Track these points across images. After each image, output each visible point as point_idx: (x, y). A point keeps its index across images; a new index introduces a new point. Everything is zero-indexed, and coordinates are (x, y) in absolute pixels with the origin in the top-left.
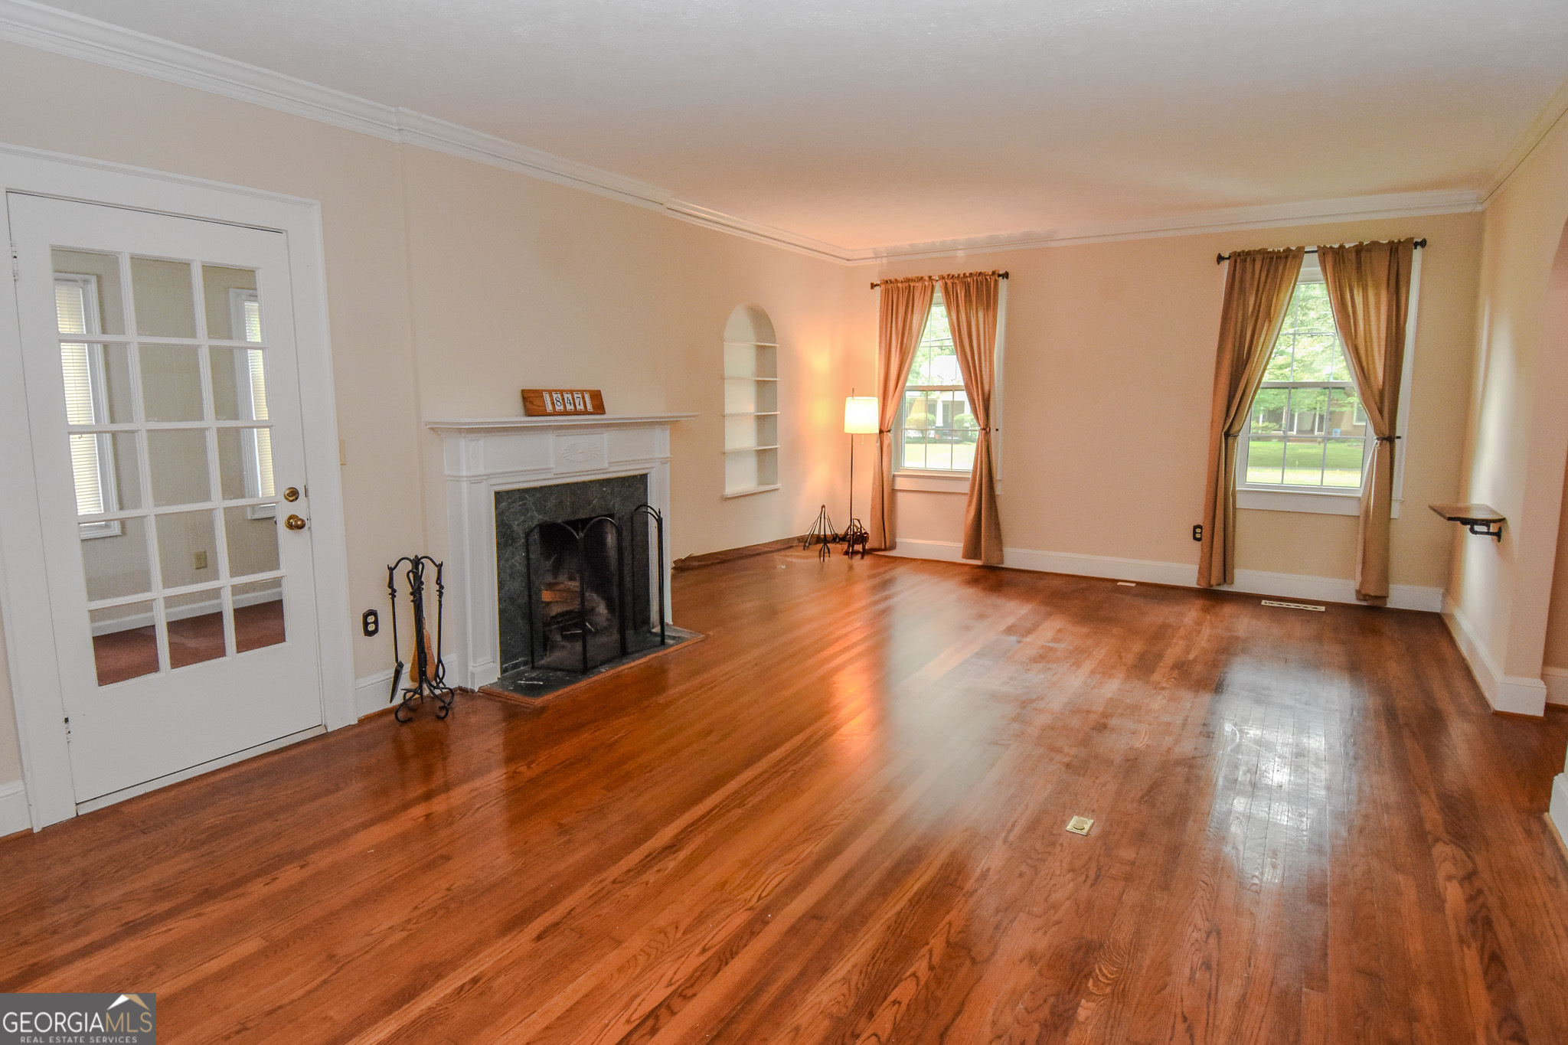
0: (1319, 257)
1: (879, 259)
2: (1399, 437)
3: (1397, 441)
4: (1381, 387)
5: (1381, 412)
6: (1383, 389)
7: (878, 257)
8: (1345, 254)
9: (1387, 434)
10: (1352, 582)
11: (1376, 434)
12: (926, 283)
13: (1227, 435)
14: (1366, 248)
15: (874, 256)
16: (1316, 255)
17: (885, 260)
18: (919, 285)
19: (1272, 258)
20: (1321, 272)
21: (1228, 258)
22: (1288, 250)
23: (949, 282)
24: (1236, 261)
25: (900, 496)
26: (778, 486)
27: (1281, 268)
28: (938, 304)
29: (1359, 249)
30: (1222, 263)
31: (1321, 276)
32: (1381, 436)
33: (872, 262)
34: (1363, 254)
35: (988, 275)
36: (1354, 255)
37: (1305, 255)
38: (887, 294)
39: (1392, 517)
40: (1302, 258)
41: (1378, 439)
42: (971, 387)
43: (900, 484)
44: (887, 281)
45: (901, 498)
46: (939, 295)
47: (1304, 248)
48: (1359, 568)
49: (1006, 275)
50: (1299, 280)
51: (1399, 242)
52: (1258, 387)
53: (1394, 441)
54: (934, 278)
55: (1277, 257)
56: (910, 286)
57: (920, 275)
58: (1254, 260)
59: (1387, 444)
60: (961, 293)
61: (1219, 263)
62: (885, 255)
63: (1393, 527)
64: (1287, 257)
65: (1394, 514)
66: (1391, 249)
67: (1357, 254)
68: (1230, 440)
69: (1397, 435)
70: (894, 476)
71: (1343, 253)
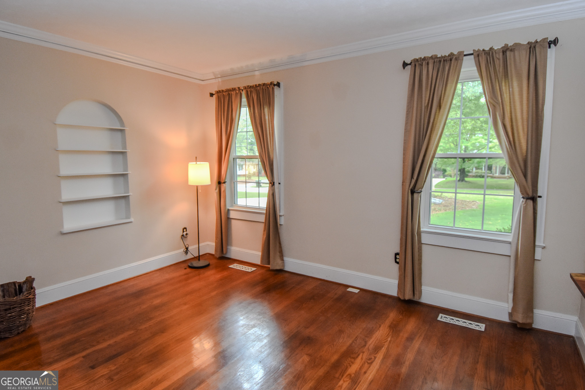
0: (475, 58)
1: (217, 79)
2: (540, 197)
3: (538, 199)
4: (525, 154)
5: (525, 176)
6: (527, 156)
7: (216, 78)
8: (494, 53)
9: (531, 194)
10: (505, 305)
11: (522, 194)
12: (237, 92)
13: (413, 192)
14: (510, 48)
15: (214, 77)
16: (472, 56)
17: (220, 80)
18: (233, 93)
19: (440, 61)
20: (476, 71)
21: (410, 64)
22: (452, 54)
23: (249, 90)
24: (415, 65)
25: (233, 222)
26: (132, 219)
27: (447, 68)
28: (244, 106)
29: (505, 50)
30: (406, 68)
31: (477, 74)
32: (527, 196)
33: (213, 81)
34: (508, 53)
35: (268, 85)
36: (501, 54)
37: (465, 58)
38: (219, 100)
39: (536, 258)
40: (463, 60)
41: (523, 198)
42: (263, 157)
43: (232, 215)
44: (218, 92)
45: (234, 223)
46: (244, 100)
47: (463, 52)
48: (511, 296)
49: (278, 85)
50: (460, 78)
51: (536, 42)
52: (433, 157)
53: (536, 200)
54: (241, 88)
55: (444, 61)
56: (229, 94)
57: (234, 87)
58: (428, 64)
59: (530, 202)
60: (255, 97)
61: (404, 68)
62: (219, 76)
63: (537, 265)
64: (451, 60)
65: (538, 256)
66: (530, 48)
67: (503, 54)
68: (415, 195)
69: (539, 194)
70: (228, 210)
71: (492, 54)
